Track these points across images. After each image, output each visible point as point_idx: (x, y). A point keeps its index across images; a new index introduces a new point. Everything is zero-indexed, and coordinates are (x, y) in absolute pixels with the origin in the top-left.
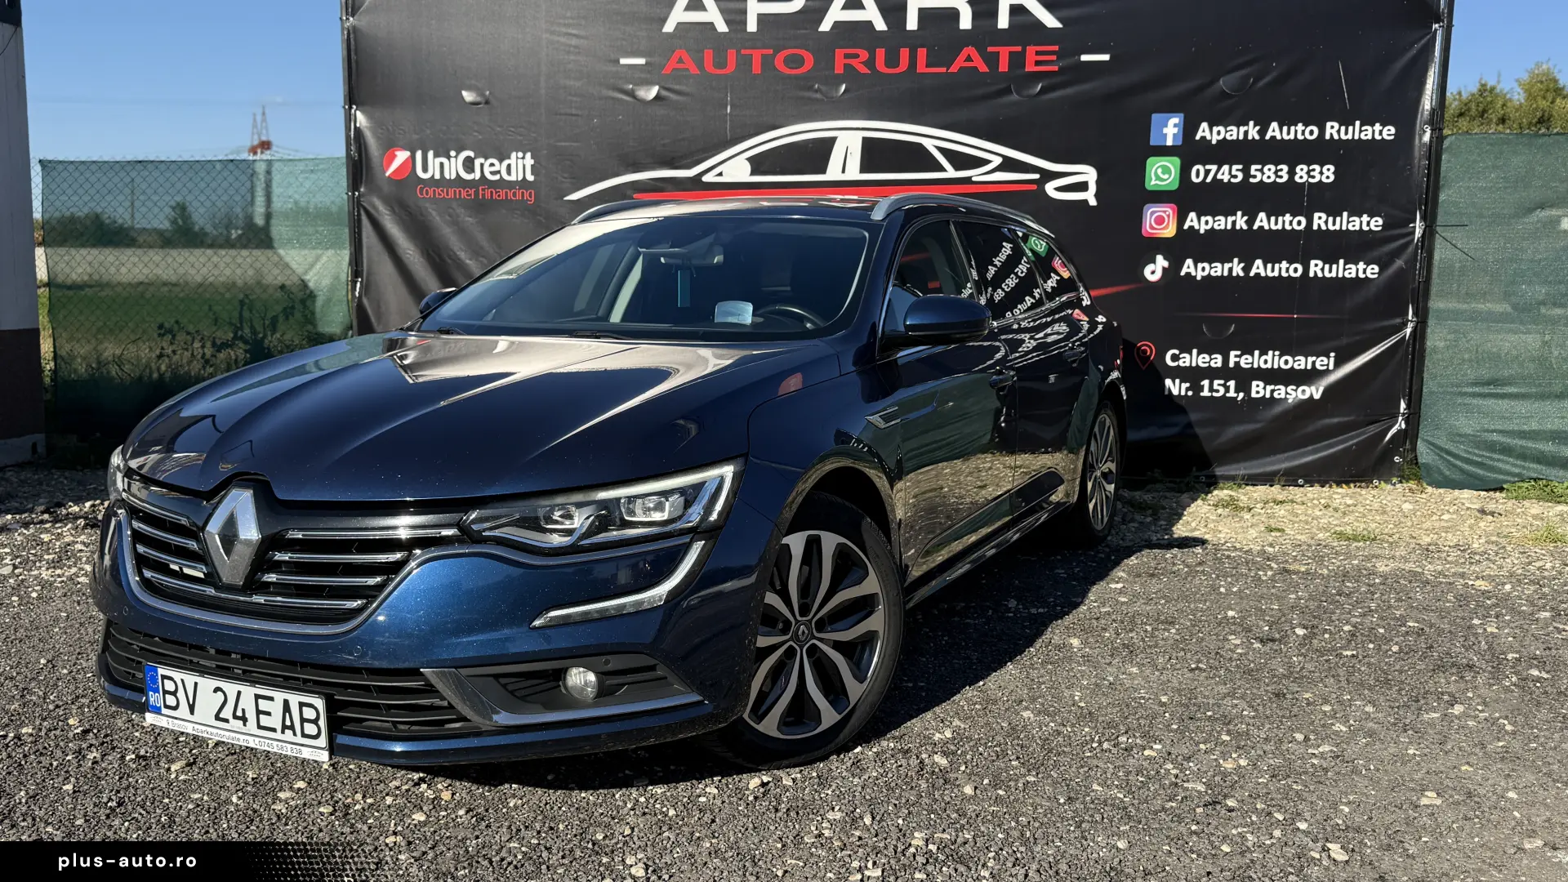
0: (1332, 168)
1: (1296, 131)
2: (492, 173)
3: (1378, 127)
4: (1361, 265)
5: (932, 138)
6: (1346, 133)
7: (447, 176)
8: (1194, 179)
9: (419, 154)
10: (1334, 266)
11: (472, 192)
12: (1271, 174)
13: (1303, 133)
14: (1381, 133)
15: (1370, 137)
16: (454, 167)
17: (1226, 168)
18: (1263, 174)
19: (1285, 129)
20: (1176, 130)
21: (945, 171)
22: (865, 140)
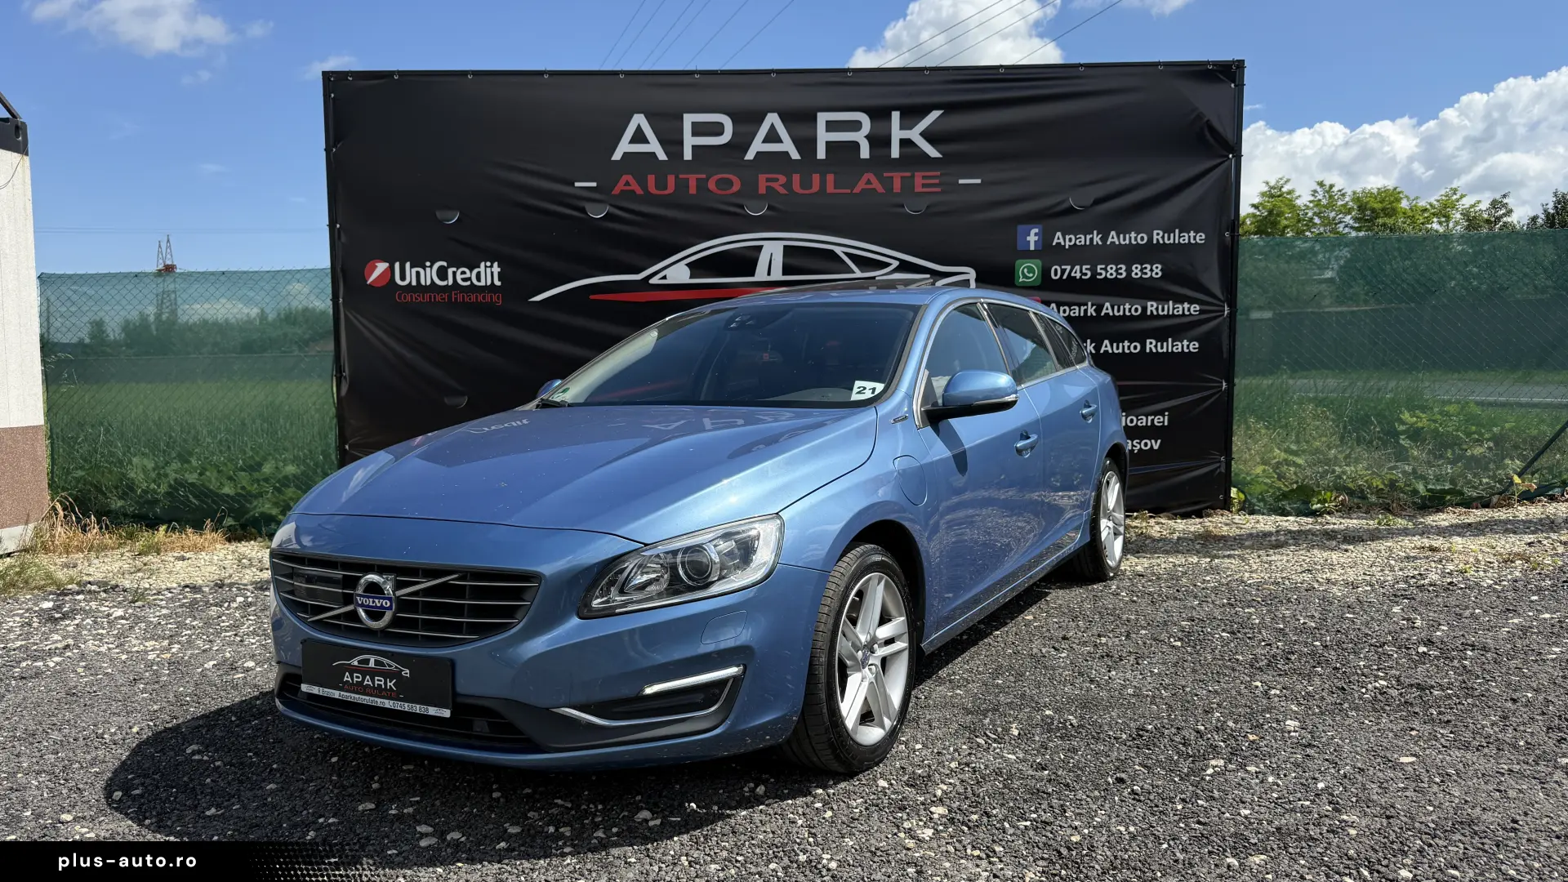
0: (1160, 267)
1: (1130, 238)
2: (464, 280)
3: (1192, 234)
4: (1185, 343)
5: (840, 245)
6: (1169, 239)
7: (423, 283)
8: (1053, 277)
9: (397, 265)
10: (1165, 344)
11: (445, 296)
12: (1112, 271)
13: (1136, 239)
14: (1195, 238)
15: (1187, 241)
16: (429, 275)
17: (1077, 268)
18: (1107, 272)
19: (1121, 236)
20: (1036, 238)
21: (854, 272)
22: (785, 247)
